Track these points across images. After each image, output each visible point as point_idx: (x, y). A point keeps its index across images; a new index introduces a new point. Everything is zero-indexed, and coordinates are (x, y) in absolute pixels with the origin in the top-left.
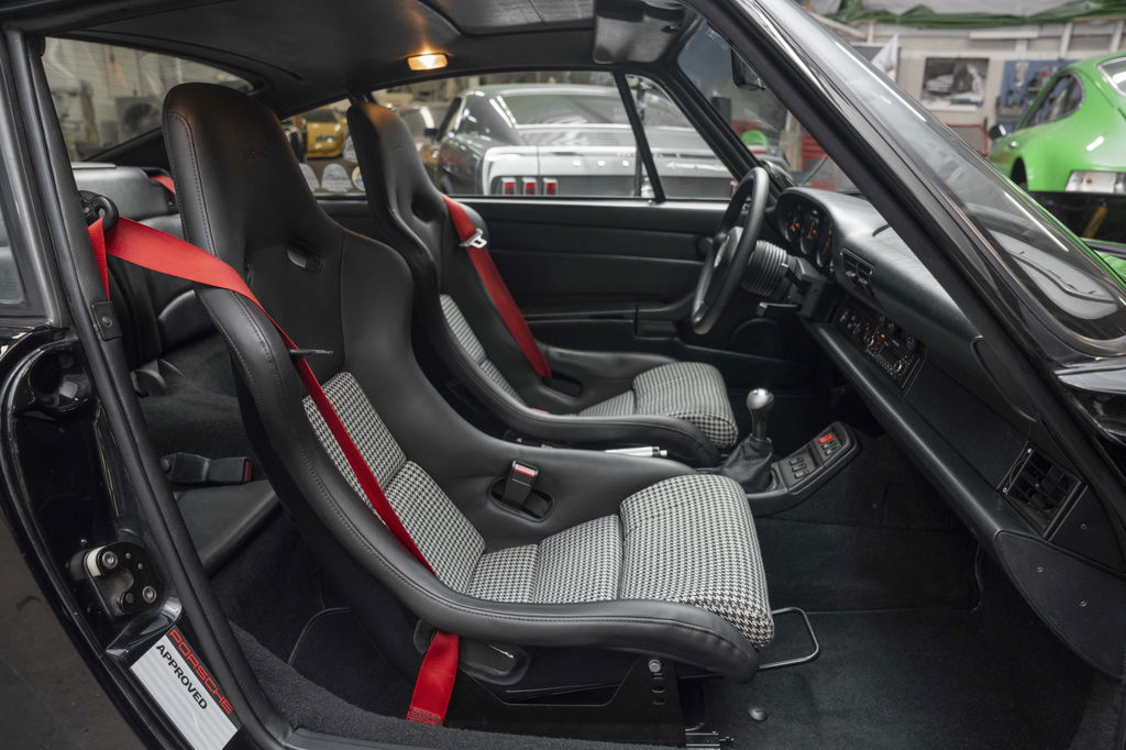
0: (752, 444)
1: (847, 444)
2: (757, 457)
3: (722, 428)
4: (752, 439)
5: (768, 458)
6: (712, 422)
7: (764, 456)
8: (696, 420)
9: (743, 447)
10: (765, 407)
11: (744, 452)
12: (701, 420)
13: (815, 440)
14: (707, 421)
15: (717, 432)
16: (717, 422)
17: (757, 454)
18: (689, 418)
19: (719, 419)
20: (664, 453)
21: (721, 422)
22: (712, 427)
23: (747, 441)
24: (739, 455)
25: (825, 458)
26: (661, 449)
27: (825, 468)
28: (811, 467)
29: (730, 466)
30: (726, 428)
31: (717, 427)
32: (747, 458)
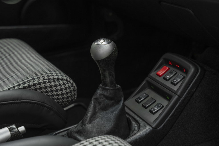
0: (105, 93)
1: (192, 70)
2: (112, 105)
3: (63, 87)
4: (104, 89)
5: (122, 103)
6: (53, 84)
7: (118, 102)
8: (38, 86)
9: (97, 99)
10: (111, 56)
11: (99, 103)
12: (43, 85)
13: (153, 74)
14: (48, 85)
15: (60, 92)
16: (57, 83)
17: (112, 102)
18: (29, 86)
19: (58, 79)
20: (22, 129)
21: (61, 82)
22: (54, 88)
23: (99, 92)
24: (95, 107)
25: (175, 88)
26: (18, 126)
27: (180, 97)
28: (165, 103)
29: (91, 121)
30: (67, 86)
31: (58, 88)
32: (104, 108)
